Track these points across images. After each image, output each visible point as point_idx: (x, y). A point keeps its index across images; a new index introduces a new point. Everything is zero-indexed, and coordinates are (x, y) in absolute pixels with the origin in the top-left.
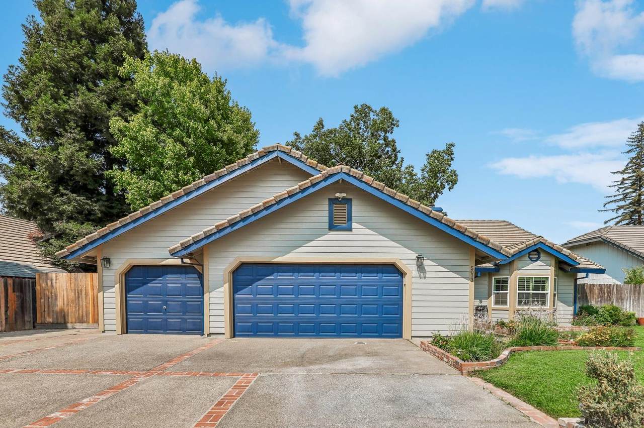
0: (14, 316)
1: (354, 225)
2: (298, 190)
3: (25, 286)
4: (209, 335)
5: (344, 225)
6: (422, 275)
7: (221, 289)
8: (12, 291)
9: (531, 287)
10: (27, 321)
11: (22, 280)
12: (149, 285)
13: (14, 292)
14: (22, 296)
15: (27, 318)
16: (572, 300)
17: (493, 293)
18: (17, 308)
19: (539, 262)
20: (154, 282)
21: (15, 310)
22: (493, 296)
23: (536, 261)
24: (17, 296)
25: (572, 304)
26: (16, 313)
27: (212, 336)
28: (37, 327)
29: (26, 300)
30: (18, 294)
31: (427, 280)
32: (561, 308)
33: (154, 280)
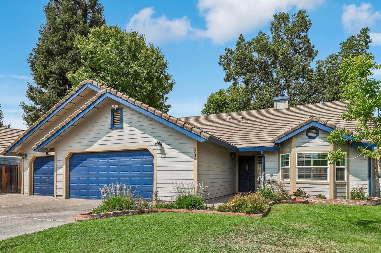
0: (5, 185)
1: (125, 125)
2: (86, 107)
3: (13, 170)
4: (57, 196)
5: (119, 125)
6: (163, 156)
7: (61, 169)
8: (5, 172)
9: (312, 162)
10: (13, 188)
11: (11, 167)
12: (43, 168)
13: (6, 172)
14: (11, 175)
15: (13, 186)
16: (367, 174)
17: (281, 169)
18: (7, 181)
19: (317, 140)
20: (45, 166)
21: (6, 182)
22: (281, 171)
23: (315, 138)
24: (8, 175)
25: (367, 178)
26: (7, 184)
27: (58, 197)
28: (18, 192)
29: (13, 177)
30: (8, 174)
31: (167, 160)
32: (354, 182)
33: (44, 165)
